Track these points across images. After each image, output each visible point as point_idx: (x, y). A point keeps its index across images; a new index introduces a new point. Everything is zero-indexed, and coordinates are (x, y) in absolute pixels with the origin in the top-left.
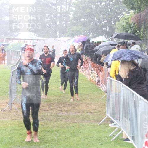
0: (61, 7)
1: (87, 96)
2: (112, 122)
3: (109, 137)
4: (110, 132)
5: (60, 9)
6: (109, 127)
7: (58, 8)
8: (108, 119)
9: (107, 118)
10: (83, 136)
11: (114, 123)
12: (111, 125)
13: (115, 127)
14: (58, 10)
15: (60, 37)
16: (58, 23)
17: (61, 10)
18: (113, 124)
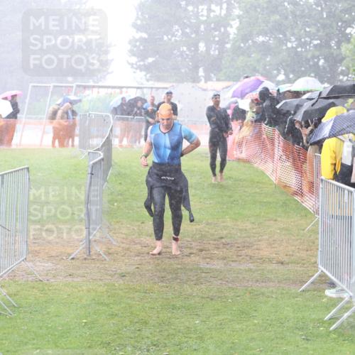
0: (210, 10)
1: (272, 222)
2: (333, 285)
3: (326, 321)
4: (328, 310)
5: (205, 13)
6: (326, 296)
7: (200, 11)
8: (323, 278)
9: (320, 276)
10: (263, 320)
11: (338, 288)
12: (330, 293)
13: (340, 298)
14: (202, 15)
15: (206, 82)
16: (202, 46)
17: (208, 16)
18: (333, 290)
